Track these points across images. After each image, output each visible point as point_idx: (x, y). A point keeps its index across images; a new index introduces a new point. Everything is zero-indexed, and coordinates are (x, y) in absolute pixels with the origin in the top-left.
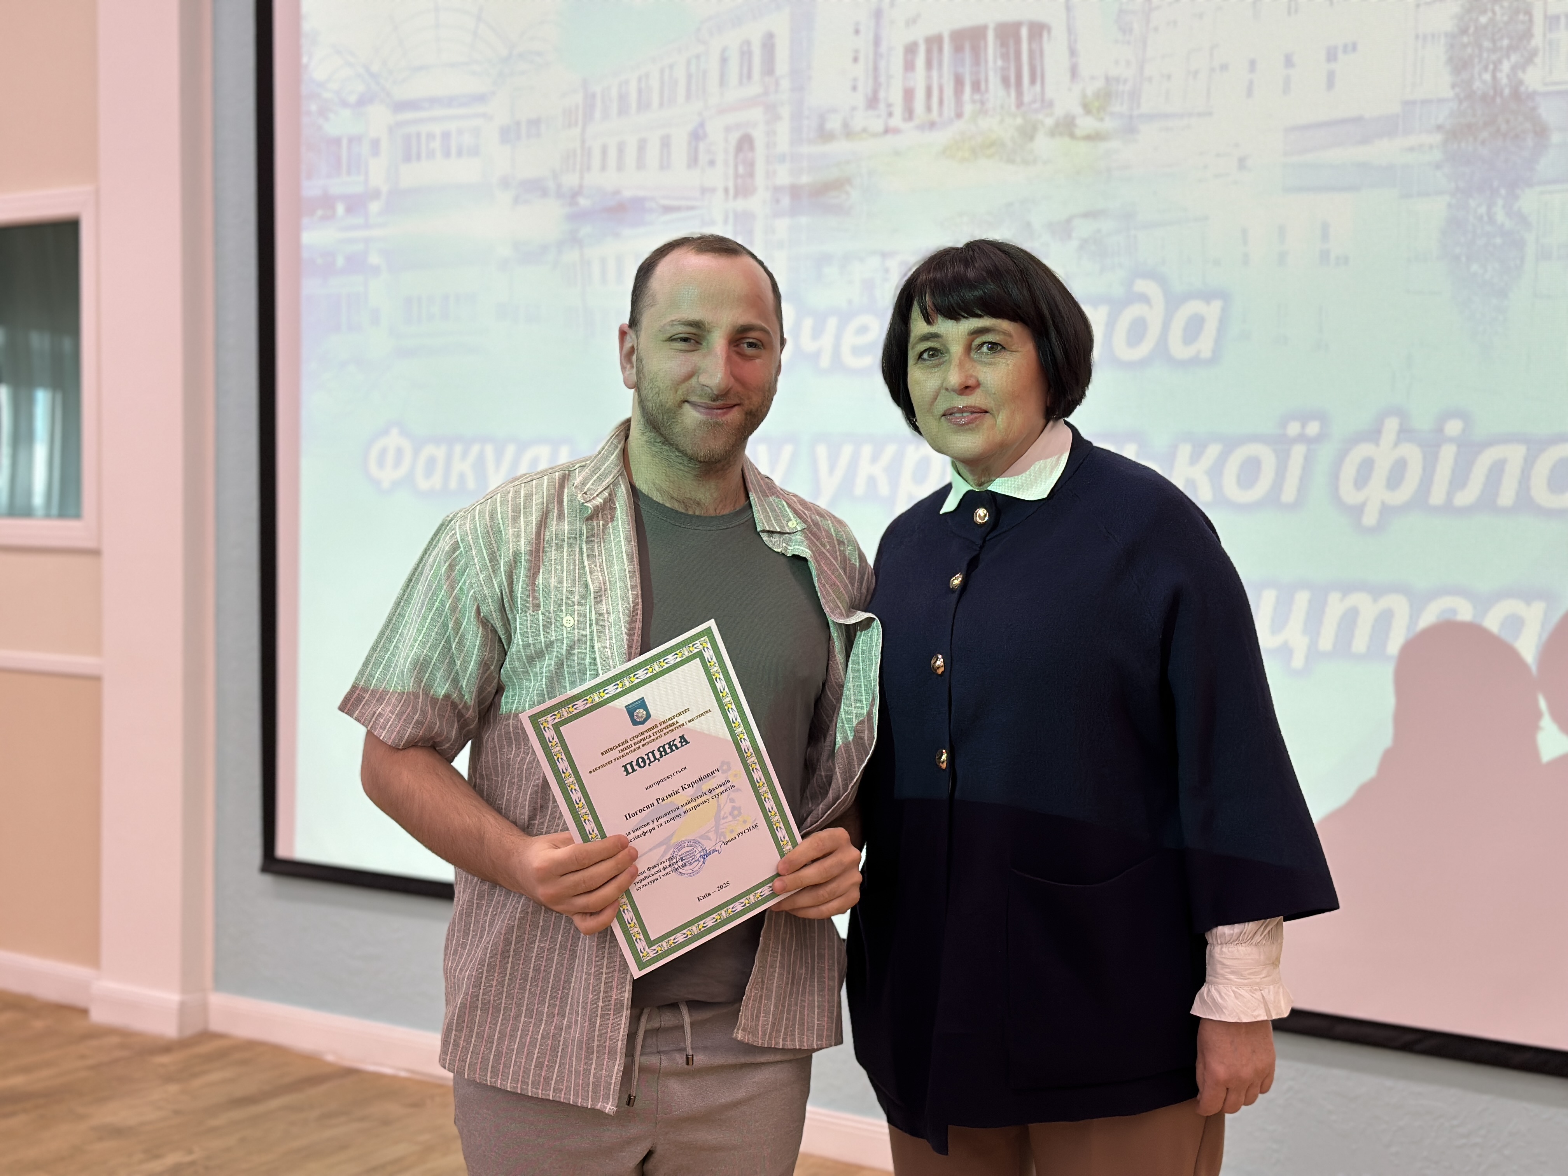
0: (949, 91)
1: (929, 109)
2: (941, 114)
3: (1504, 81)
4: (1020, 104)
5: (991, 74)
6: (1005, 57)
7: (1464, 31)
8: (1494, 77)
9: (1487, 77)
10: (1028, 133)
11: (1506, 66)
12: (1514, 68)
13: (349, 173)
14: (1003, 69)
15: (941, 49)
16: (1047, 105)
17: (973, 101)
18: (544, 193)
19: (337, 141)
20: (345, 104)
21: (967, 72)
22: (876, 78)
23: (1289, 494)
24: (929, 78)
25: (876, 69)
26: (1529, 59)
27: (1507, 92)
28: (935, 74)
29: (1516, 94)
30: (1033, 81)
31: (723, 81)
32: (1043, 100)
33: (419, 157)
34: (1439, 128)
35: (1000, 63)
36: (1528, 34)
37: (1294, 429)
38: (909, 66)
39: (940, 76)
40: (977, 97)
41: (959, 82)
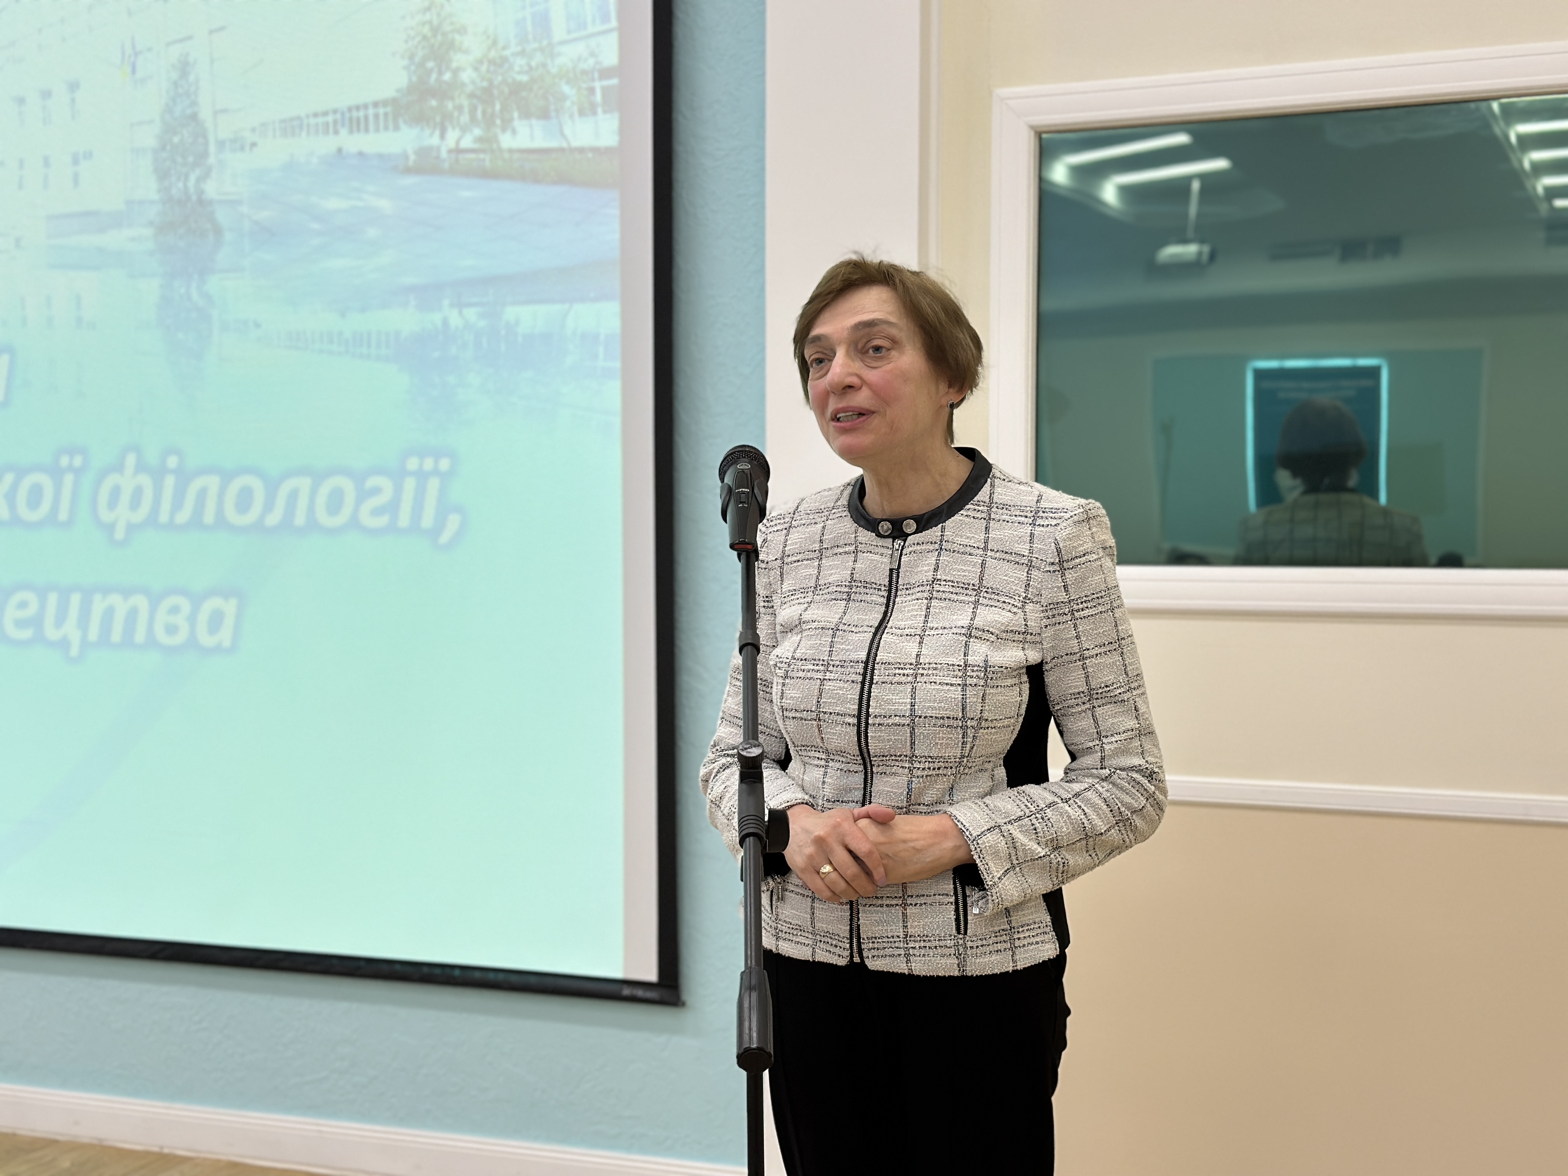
3: (192, 190)
7: (163, 148)
8: (185, 186)
9: (181, 185)
11: (193, 178)
12: (199, 180)
23: (63, 516)
26: (206, 175)
27: (194, 198)
29: (201, 202)
34: (151, 223)
36: (205, 154)
37: (64, 461)
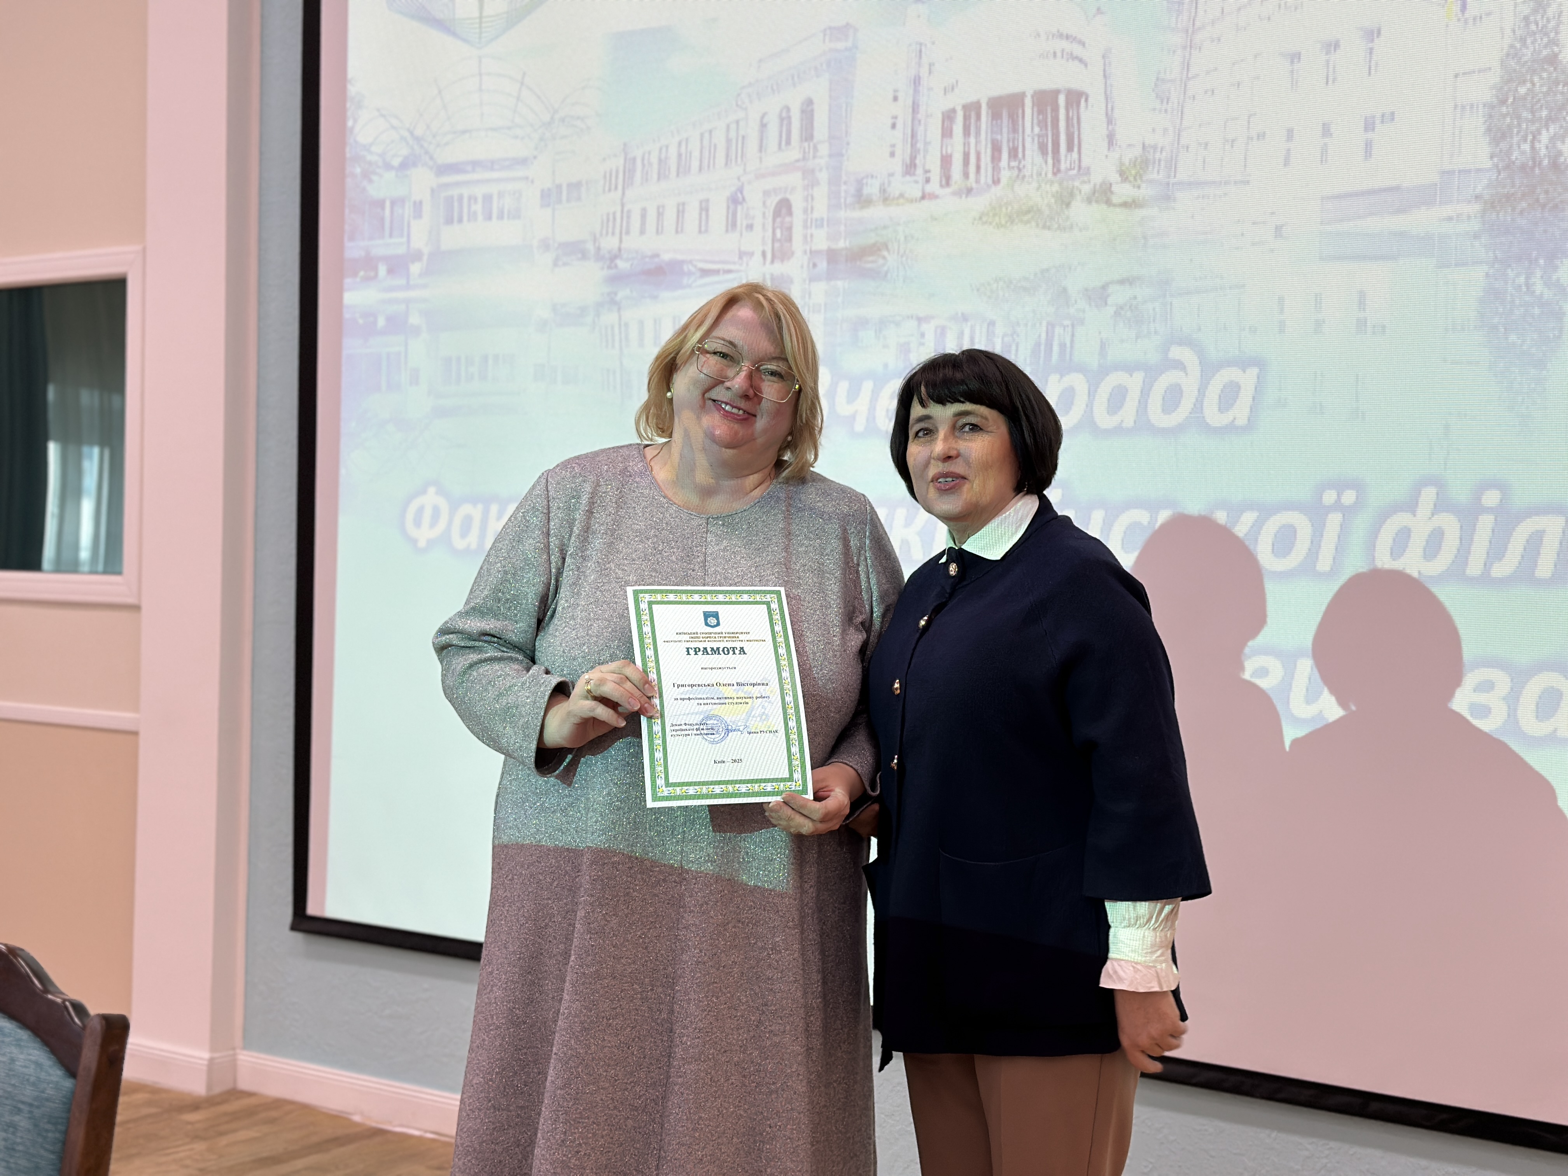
0: (986, 159)
1: (966, 175)
2: (977, 181)
3: (1543, 152)
4: (1056, 171)
5: (1028, 140)
6: (1042, 124)
7: (1503, 101)
8: (1533, 148)
9: (1526, 147)
10: (1065, 200)
11: (1545, 137)
12: (1552, 139)
13: (391, 236)
14: (1039, 136)
15: (978, 117)
16: (1083, 171)
17: (1010, 168)
18: (584, 256)
19: (381, 204)
20: (388, 167)
21: (1004, 138)
22: (913, 145)
23: (1324, 563)
24: (966, 144)
25: (913, 135)
27: (1546, 162)
28: (972, 140)
29: (1555, 165)
30: (1070, 149)
31: (761, 148)
32: (1080, 167)
33: (460, 220)
34: (1478, 197)
35: (1037, 130)
37: (1329, 497)
38: (947, 133)
39: (977, 142)
40: (1014, 164)
41: (996, 149)
